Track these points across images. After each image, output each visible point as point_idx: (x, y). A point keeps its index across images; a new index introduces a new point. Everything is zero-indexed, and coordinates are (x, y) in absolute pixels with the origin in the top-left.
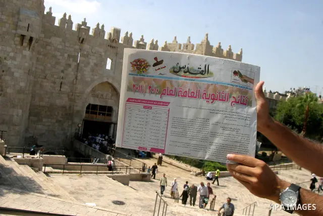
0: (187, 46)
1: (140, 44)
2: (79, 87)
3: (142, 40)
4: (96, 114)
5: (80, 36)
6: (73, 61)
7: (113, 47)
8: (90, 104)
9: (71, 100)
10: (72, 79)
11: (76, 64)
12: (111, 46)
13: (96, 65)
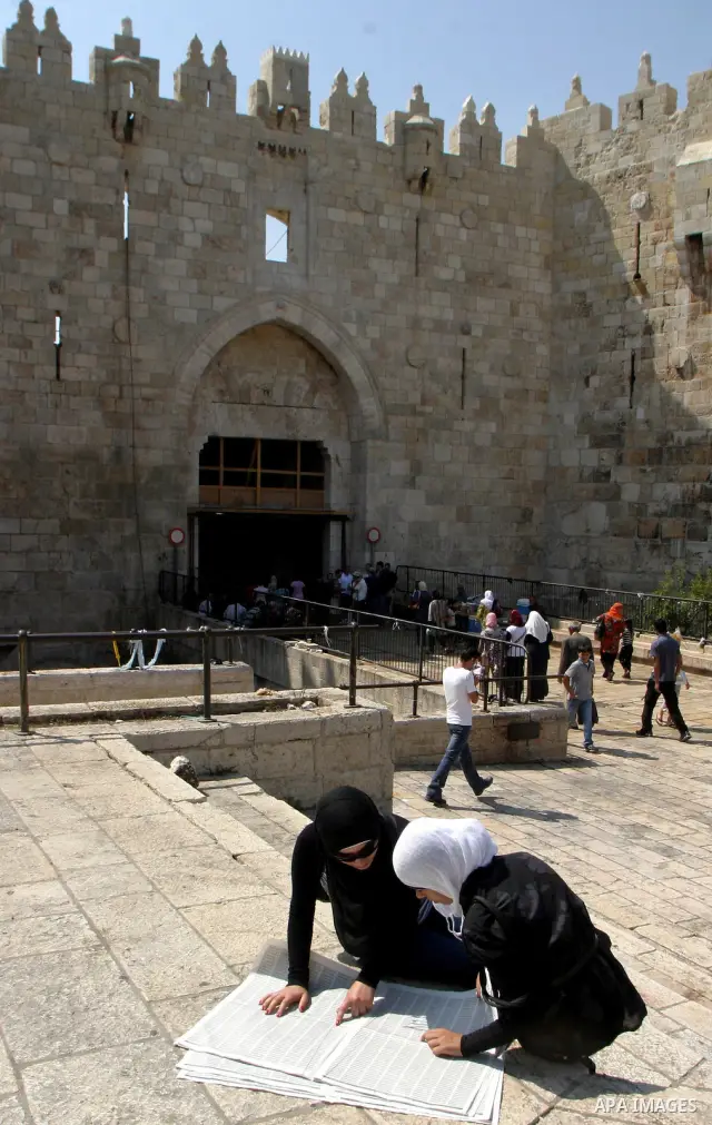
0: (641, 104)
1: (414, 127)
2: (148, 353)
3: (420, 106)
4: (253, 484)
5: (113, 106)
6: (101, 231)
7: (283, 152)
8: (214, 442)
9: (115, 420)
10: (107, 321)
11: (112, 244)
12: (272, 149)
13: (211, 241)
